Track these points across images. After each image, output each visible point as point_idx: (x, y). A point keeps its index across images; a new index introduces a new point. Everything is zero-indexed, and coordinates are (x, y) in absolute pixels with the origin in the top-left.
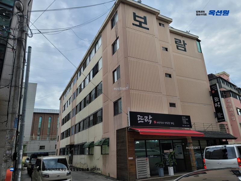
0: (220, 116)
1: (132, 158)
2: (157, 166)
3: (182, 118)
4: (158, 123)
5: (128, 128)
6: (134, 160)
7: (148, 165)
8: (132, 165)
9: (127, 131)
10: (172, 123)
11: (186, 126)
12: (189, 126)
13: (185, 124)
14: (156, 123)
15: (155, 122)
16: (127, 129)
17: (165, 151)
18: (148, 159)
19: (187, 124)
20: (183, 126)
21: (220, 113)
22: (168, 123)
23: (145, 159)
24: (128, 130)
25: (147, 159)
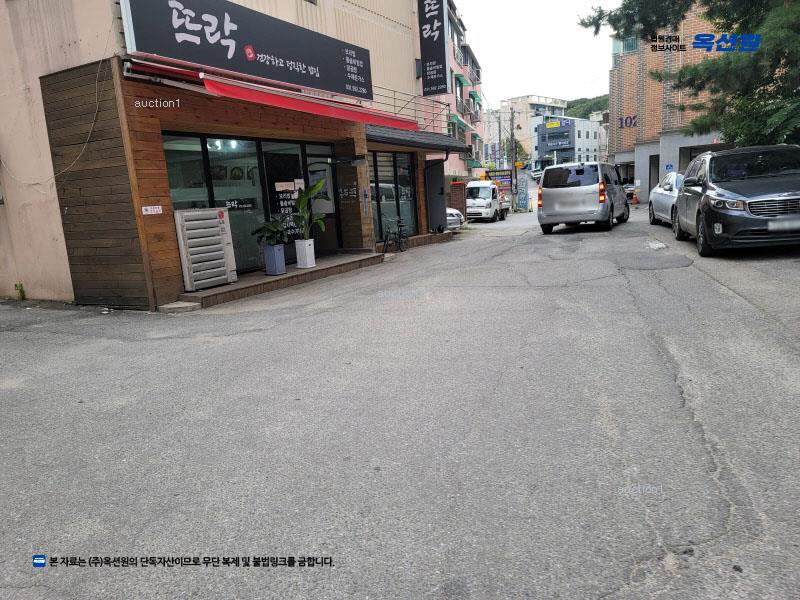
0: (432, 75)
1: (158, 210)
2: (261, 237)
3: (345, 56)
4: (262, 58)
5: (122, 62)
6: (168, 218)
7: (228, 237)
8: (159, 237)
9: (117, 80)
10: (312, 70)
11: (355, 89)
12: (364, 91)
13: (353, 83)
14: (251, 56)
15: (249, 52)
16: (121, 71)
17: (280, 186)
18: (226, 214)
19: (358, 84)
20: (348, 87)
21: (434, 63)
22: (300, 67)
23: (214, 212)
24: (125, 74)
25: (221, 215)
